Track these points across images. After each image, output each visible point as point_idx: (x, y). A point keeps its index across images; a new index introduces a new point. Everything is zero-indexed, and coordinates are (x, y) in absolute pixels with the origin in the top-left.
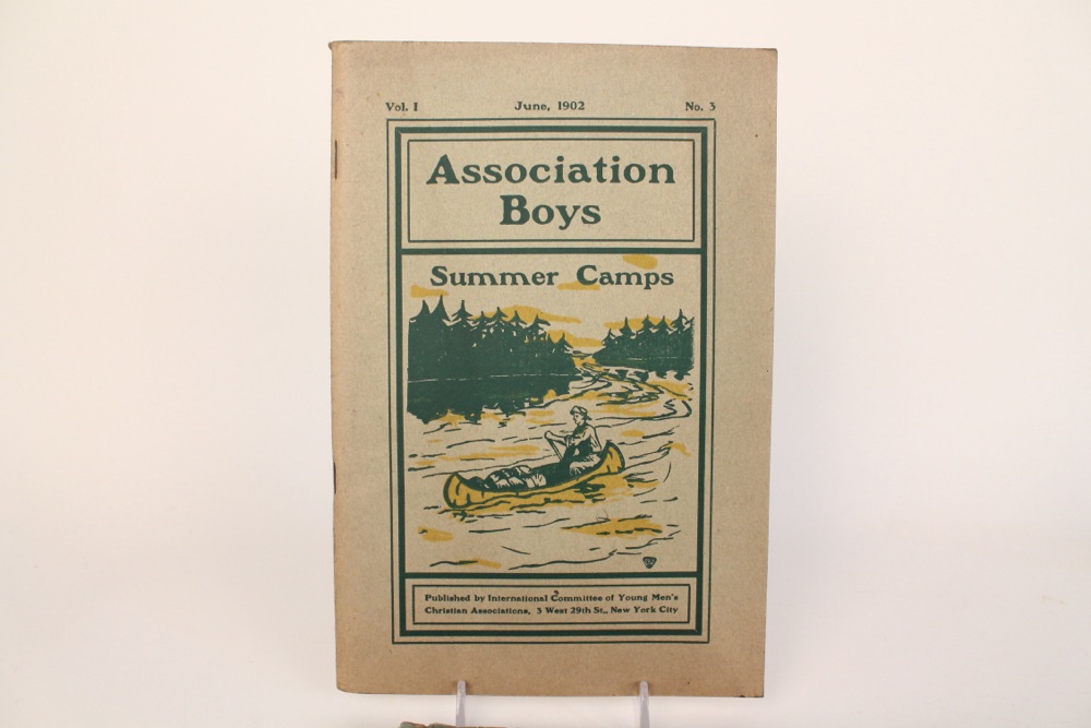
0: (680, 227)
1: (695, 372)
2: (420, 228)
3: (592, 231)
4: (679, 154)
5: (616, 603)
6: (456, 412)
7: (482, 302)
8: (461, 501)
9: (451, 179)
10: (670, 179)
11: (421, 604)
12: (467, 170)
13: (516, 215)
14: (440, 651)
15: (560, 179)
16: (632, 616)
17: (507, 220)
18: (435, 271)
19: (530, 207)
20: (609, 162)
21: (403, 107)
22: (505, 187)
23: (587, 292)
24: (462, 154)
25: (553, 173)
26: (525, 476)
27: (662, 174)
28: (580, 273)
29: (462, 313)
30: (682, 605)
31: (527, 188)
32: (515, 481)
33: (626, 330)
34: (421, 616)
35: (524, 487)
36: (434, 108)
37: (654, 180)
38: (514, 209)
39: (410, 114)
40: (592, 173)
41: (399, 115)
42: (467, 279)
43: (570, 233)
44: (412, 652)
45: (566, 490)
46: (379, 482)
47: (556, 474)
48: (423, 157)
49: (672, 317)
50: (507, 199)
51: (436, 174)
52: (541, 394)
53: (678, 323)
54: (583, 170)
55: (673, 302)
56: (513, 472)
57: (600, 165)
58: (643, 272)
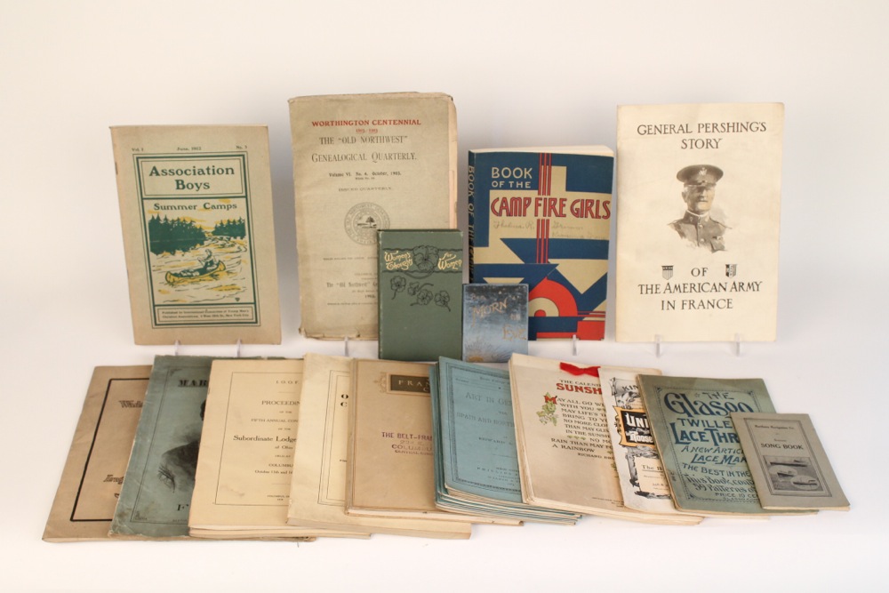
0: (238, 189)
1: (247, 237)
2: (148, 191)
3: (207, 191)
4: (235, 164)
5: (228, 313)
6: (168, 251)
7: (172, 215)
8: (171, 281)
9: (157, 174)
10: (233, 173)
11: (161, 315)
12: (163, 171)
13: (181, 186)
14: (169, 330)
15: (195, 174)
16: (233, 317)
17: (178, 188)
18: (155, 205)
19: (185, 184)
20: (211, 168)
21: (138, 150)
22: (177, 177)
23: (207, 211)
24: (160, 166)
25: (192, 172)
26: (192, 272)
27: (230, 171)
28: (205, 206)
29: (166, 219)
30: (250, 314)
31: (183, 177)
32: (189, 274)
33: (222, 224)
34: (161, 318)
35: (192, 276)
36: (149, 150)
37: (227, 173)
38: (180, 184)
39: (141, 152)
40: (206, 172)
41: (137, 152)
42: (166, 208)
43: (200, 192)
44: (159, 331)
45: (206, 277)
46: (143, 275)
47: (203, 271)
48: (147, 167)
49: (237, 219)
50: (177, 181)
51: (152, 173)
52: (195, 245)
53: (240, 221)
54: (202, 171)
55: (237, 214)
56: (188, 271)
57: (208, 169)
58: (226, 205)
